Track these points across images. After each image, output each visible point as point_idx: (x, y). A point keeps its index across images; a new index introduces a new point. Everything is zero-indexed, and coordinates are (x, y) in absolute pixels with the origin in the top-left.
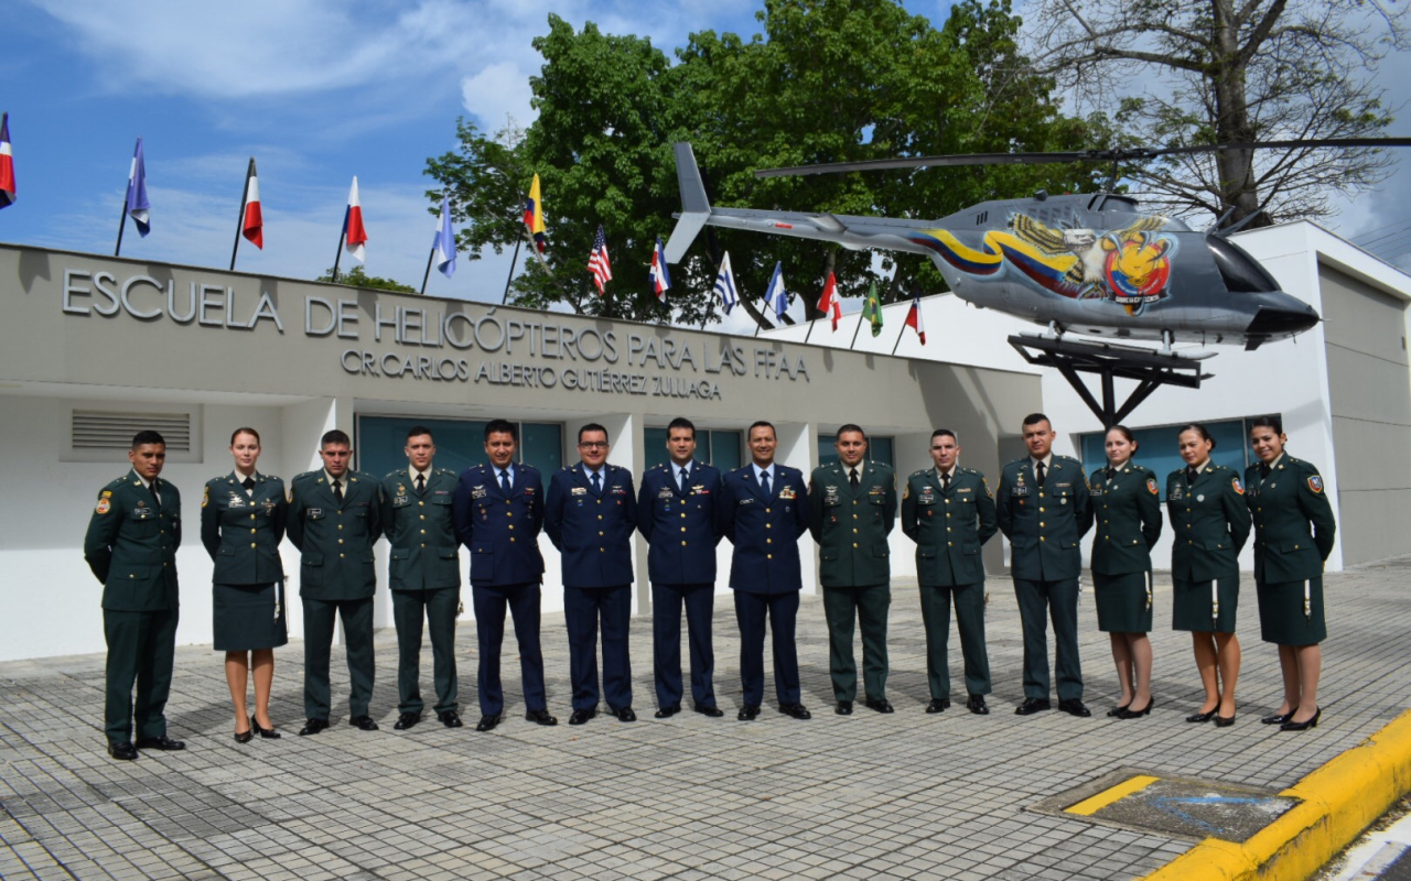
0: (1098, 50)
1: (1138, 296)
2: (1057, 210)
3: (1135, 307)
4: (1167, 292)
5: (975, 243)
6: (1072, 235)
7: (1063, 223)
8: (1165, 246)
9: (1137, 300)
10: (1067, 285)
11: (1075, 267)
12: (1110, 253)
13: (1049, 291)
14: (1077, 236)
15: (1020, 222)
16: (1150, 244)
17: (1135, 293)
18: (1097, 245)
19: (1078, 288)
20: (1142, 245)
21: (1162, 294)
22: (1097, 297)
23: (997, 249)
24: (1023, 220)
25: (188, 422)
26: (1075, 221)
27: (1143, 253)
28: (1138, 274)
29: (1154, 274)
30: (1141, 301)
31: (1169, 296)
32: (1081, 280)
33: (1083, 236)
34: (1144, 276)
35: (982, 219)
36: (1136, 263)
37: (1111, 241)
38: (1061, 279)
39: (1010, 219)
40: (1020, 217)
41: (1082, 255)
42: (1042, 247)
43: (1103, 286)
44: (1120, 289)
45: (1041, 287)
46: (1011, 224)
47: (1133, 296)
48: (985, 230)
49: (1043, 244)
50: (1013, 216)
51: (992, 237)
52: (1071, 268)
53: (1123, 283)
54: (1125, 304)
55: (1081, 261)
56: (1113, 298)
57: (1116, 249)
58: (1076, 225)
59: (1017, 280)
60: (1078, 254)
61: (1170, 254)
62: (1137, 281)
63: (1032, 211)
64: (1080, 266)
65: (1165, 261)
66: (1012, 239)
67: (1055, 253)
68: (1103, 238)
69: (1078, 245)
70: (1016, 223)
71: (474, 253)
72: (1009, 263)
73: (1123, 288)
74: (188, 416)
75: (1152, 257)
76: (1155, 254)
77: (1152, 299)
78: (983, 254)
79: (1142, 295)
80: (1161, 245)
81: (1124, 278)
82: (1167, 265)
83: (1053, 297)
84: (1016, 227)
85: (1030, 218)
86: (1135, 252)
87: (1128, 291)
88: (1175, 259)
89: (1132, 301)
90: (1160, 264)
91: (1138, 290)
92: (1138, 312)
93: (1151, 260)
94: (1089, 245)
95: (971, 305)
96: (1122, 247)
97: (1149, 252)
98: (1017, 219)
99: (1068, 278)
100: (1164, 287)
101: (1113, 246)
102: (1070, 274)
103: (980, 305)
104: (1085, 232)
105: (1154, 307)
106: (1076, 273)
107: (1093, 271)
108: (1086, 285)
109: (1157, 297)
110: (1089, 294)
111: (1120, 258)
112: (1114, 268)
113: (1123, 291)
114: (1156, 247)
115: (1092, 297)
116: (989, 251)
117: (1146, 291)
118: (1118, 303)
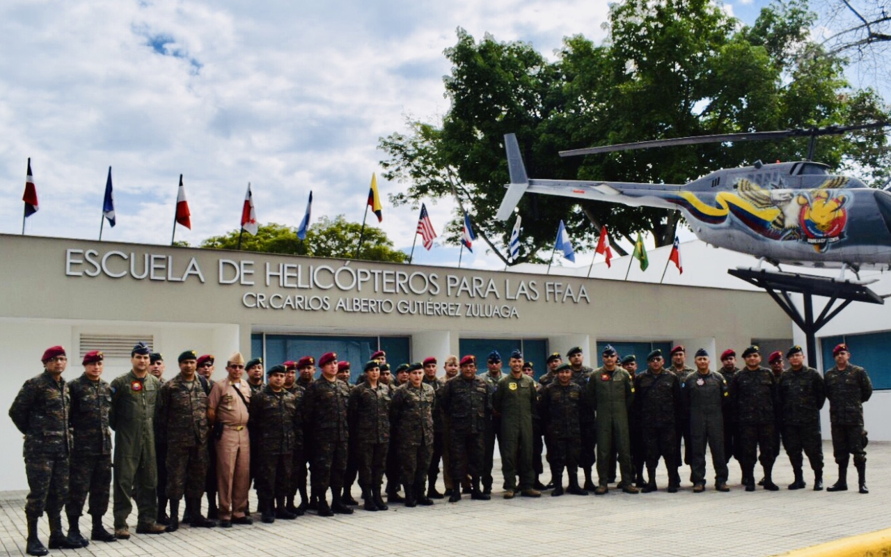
0: (872, 35)
1: (823, 237)
2: (769, 175)
3: (821, 246)
4: (845, 235)
5: (710, 201)
6: (776, 194)
7: (772, 185)
8: (844, 200)
9: (822, 241)
10: (772, 231)
11: (778, 217)
12: (804, 207)
13: (760, 236)
14: (780, 195)
15: (742, 184)
16: (832, 199)
17: (821, 235)
18: (794, 200)
19: (780, 233)
20: (827, 200)
21: (841, 236)
22: (794, 239)
23: (725, 205)
24: (744, 183)
25: (152, 340)
26: (781, 183)
27: (827, 205)
28: (823, 222)
29: (837, 221)
30: (826, 241)
31: (846, 237)
32: (783, 227)
33: (784, 194)
34: (828, 223)
35: (716, 183)
36: (822, 214)
37: (805, 197)
38: (768, 226)
39: (735, 183)
40: (742, 181)
41: (783, 208)
42: (756, 203)
43: (799, 232)
44: (810, 233)
45: (755, 233)
46: (736, 187)
47: (820, 238)
48: (716, 191)
49: (755, 200)
50: (738, 180)
51: (722, 196)
52: (775, 218)
53: (814, 229)
54: (814, 244)
55: (782, 213)
56: (805, 240)
57: (808, 203)
58: (780, 186)
59: (739, 228)
60: (780, 208)
61: (847, 206)
62: (823, 226)
63: (750, 177)
64: (781, 217)
65: (844, 211)
66: (735, 197)
67: (764, 208)
68: (799, 195)
69: (780, 201)
70: (739, 185)
71: (414, 205)
72: (733, 215)
73: (813, 232)
74: (152, 336)
75: (833, 209)
76: (836, 206)
77: (834, 239)
78: (715, 209)
79: (827, 237)
80: (840, 199)
81: (813, 225)
82: (844, 214)
83: (763, 240)
84: (739, 188)
85: (749, 182)
86: (821, 205)
87: (816, 234)
88: (851, 210)
89: (819, 241)
90: (840, 213)
91: (823, 233)
92: (824, 250)
93: (833, 211)
94: (788, 200)
95: (710, 246)
96: (812, 201)
97: (832, 205)
98: (740, 183)
99: (773, 226)
100: (842, 231)
101: (806, 201)
102: (774, 222)
103: (716, 246)
104: (787, 191)
105: (835, 246)
106: (778, 221)
107: (791, 221)
108: (786, 230)
109: (837, 238)
110: (787, 238)
111: (811, 209)
112: (806, 217)
113: (813, 234)
114: (837, 201)
115: (790, 239)
116: (719, 207)
117: (829, 234)
118: (810, 243)
